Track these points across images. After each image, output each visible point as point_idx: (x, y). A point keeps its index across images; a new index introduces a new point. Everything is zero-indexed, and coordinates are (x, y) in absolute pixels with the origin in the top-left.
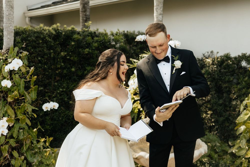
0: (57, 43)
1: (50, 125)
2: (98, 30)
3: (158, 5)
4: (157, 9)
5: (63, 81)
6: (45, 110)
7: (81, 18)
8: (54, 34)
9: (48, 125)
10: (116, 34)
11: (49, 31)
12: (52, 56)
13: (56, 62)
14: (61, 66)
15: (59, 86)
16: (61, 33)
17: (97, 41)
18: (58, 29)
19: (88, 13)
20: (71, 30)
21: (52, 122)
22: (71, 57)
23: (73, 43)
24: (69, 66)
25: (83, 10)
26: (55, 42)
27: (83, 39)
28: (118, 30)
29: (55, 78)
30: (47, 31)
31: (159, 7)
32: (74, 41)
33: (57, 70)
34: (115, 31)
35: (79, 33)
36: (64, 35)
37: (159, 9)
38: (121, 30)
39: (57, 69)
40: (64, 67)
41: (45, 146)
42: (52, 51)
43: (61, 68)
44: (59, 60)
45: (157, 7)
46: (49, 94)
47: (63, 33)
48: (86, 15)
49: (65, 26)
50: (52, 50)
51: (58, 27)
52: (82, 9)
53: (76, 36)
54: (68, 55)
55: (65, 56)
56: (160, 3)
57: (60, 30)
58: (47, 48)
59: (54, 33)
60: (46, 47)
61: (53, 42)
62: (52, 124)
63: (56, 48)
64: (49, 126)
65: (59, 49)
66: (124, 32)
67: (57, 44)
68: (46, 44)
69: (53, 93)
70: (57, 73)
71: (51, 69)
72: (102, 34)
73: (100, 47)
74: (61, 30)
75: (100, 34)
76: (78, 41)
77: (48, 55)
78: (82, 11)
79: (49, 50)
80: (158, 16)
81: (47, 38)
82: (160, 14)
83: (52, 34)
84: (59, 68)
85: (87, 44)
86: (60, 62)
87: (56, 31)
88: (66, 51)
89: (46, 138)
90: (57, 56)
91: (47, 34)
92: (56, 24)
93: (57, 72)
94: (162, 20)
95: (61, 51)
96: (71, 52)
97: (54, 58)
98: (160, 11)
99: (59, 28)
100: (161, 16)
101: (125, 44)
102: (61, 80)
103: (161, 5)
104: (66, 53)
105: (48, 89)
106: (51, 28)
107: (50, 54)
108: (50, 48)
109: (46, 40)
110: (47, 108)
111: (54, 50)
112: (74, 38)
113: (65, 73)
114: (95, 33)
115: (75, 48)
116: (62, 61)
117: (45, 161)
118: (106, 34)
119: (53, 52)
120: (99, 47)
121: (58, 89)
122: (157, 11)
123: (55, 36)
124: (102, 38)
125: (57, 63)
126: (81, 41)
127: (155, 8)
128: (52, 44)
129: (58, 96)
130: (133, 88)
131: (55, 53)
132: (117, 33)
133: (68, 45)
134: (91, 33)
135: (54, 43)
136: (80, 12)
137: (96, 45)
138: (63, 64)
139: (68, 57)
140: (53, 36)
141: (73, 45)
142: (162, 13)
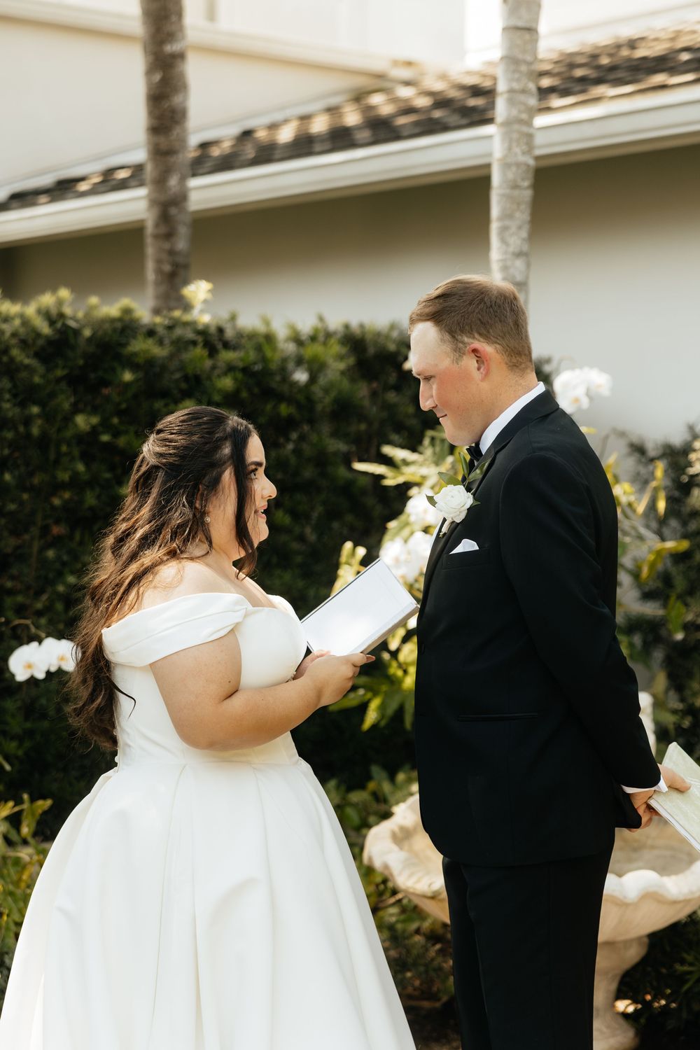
0: (60, 373)
1: (20, 739)
2: (233, 318)
3: (506, 216)
4: (504, 229)
5: (81, 543)
6: (21, 675)
7: (150, 266)
8: (47, 337)
9: (12, 738)
10: (313, 338)
11: (25, 322)
12: (35, 431)
13: (52, 456)
14: (75, 475)
15: (64, 564)
16: (77, 332)
17: (230, 369)
18: (61, 316)
19: (182, 244)
20: (120, 320)
21: (28, 725)
22: (116, 434)
23: (128, 376)
24: (107, 475)
25: (163, 230)
26: (48, 370)
27: (172, 356)
28: (321, 319)
29: (45, 530)
30: (17, 322)
31: (514, 225)
32: (135, 367)
33: (53, 494)
34: (306, 325)
35: (151, 333)
36: (90, 340)
37: (513, 229)
38: (335, 322)
39: (57, 487)
40: (86, 477)
41: (14, 836)
42: (35, 410)
43: (75, 484)
44: (64, 448)
45: (507, 223)
46: (20, 599)
47: (87, 333)
48: (172, 253)
49: (94, 300)
50: (35, 403)
51: (60, 303)
52: (157, 225)
53: (139, 346)
54: (105, 425)
55: (94, 432)
56: (519, 204)
57: (71, 318)
58: (15, 396)
59: (45, 329)
60: (9, 391)
61: (41, 369)
62: (30, 733)
63: (52, 395)
64: (14, 744)
65: (65, 402)
66: (347, 327)
67: (58, 380)
68: (12, 379)
69: (38, 594)
70: (53, 508)
71: (31, 489)
72: (252, 336)
73: (244, 394)
74: (74, 318)
75: (240, 335)
76: (148, 368)
77: (16, 429)
78: (156, 237)
79: (23, 404)
80: (509, 263)
81: (15, 352)
82: (519, 255)
83: (38, 335)
84: (63, 486)
85: (186, 378)
86: (73, 459)
87: (52, 322)
88: (95, 410)
89: (19, 801)
90: (59, 430)
91: (14, 335)
92: (54, 290)
93: (57, 502)
94: (527, 277)
95: (76, 410)
96: (120, 413)
97: (43, 443)
98: (517, 240)
99: (68, 311)
100: (519, 264)
101: (353, 380)
102: (71, 537)
103: (523, 215)
104: (95, 420)
105: (13, 578)
106: (30, 310)
107: (27, 421)
108: (25, 395)
109: (12, 360)
110: (29, 666)
111: (42, 404)
112: (135, 354)
113: (91, 509)
114: (221, 330)
115: (135, 396)
116: (76, 452)
117: (13, 905)
118: (269, 338)
119: (39, 416)
120: (237, 392)
121: (60, 574)
122: (503, 240)
123: (50, 342)
124: (252, 355)
125: (57, 462)
126: (164, 368)
127: (495, 227)
128: (37, 380)
129: (59, 606)
130: (403, 577)
131: (48, 416)
132: (316, 330)
133: (106, 384)
134: (203, 333)
135: (43, 376)
136: (149, 241)
137: (227, 383)
138: (81, 467)
139: (105, 438)
140: (40, 342)
141: (127, 385)
142: (525, 248)
